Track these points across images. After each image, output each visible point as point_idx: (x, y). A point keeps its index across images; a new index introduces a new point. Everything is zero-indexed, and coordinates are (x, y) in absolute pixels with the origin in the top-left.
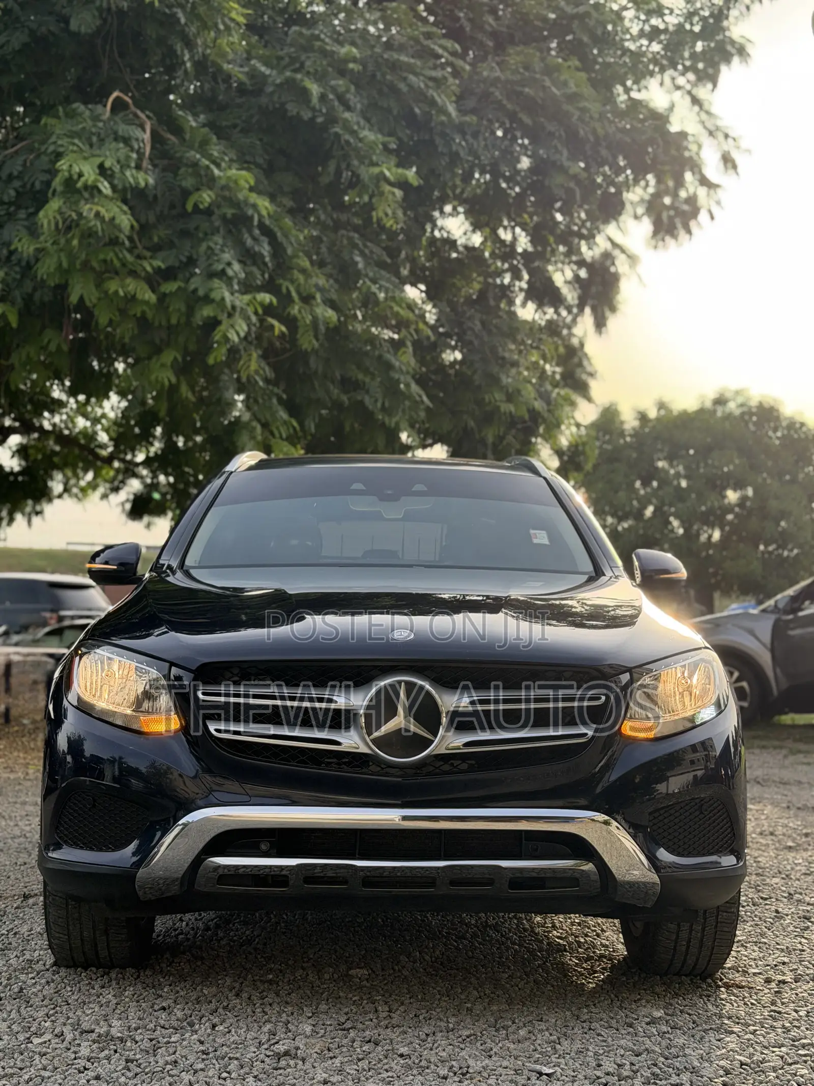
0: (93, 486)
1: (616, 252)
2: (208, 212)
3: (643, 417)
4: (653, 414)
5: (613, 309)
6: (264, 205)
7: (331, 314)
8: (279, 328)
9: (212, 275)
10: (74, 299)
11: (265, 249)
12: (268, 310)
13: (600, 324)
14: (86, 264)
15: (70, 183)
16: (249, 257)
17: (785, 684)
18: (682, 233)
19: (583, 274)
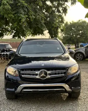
0: (8, 34)
1: (67, 6)
2: (20, 6)
3: (71, 23)
4: (72, 23)
5: (67, 13)
6: (26, 4)
7: (34, 17)
8: (28, 19)
9: (20, 14)
10: (5, 17)
11: (26, 10)
12: (27, 17)
13: (65, 15)
14: (6, 13)
15: (3, 3)
16: (25, 11)
17: (86, 56)
18: (75, 4)
19: (63, 9)
